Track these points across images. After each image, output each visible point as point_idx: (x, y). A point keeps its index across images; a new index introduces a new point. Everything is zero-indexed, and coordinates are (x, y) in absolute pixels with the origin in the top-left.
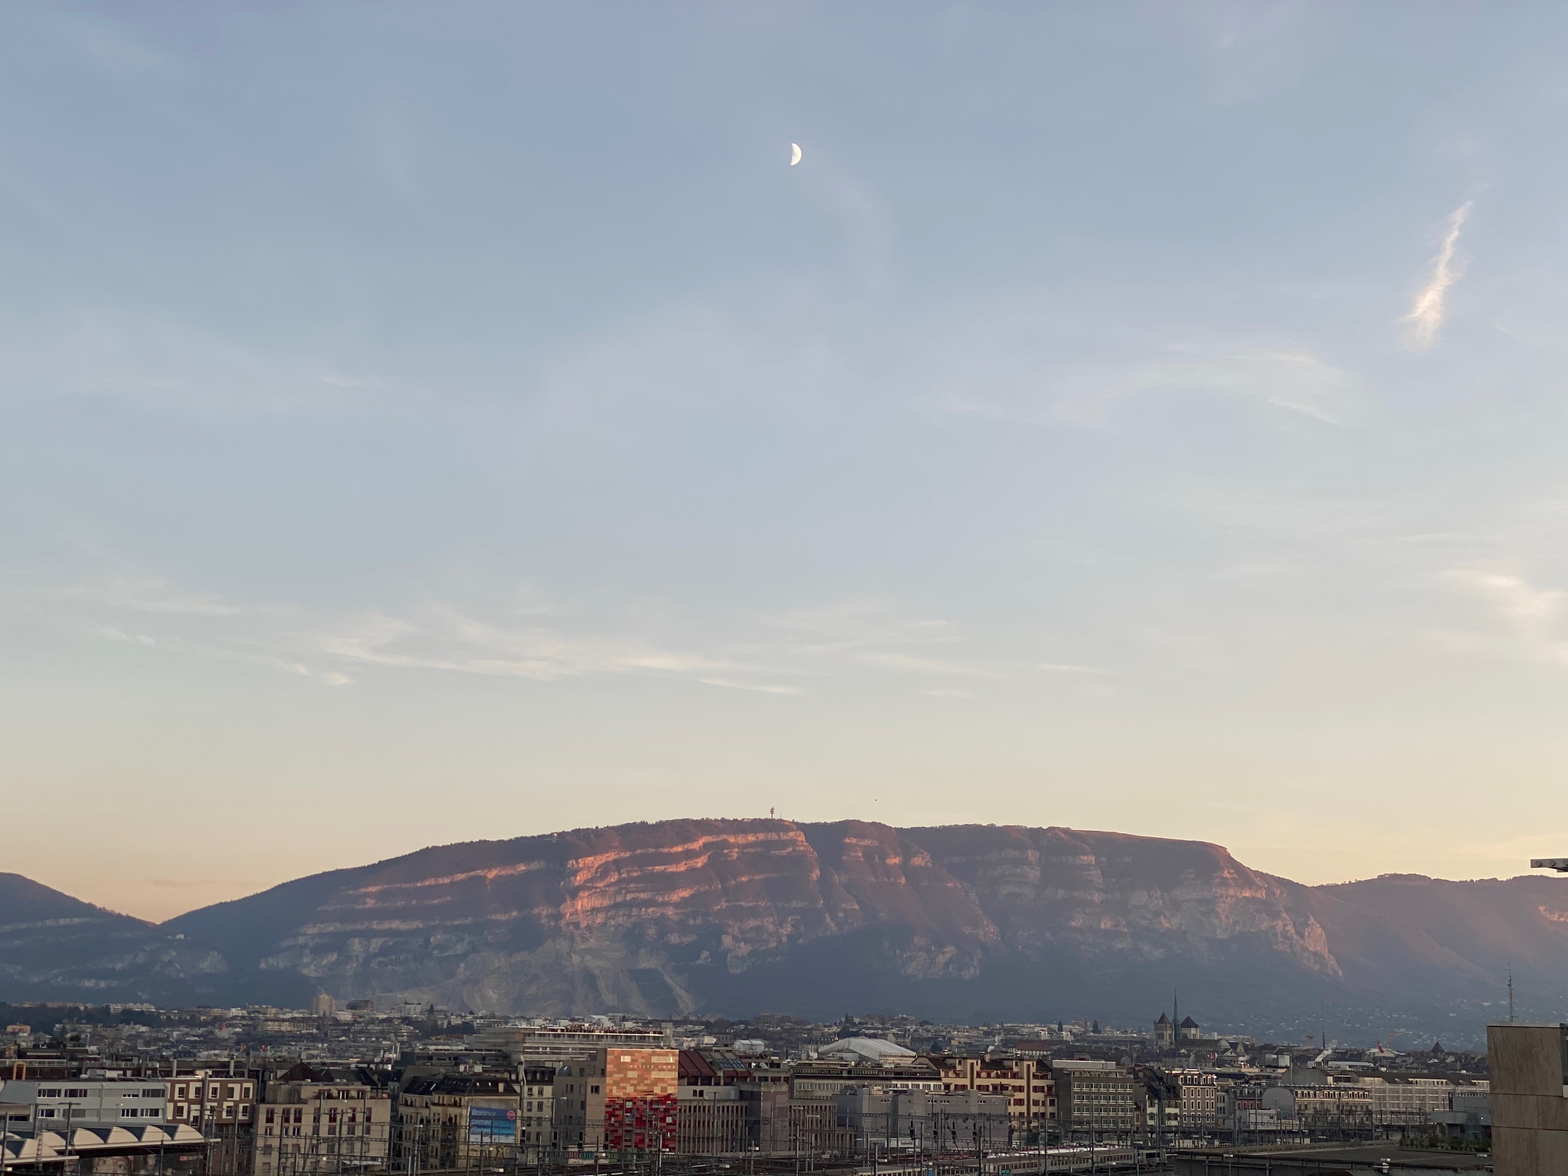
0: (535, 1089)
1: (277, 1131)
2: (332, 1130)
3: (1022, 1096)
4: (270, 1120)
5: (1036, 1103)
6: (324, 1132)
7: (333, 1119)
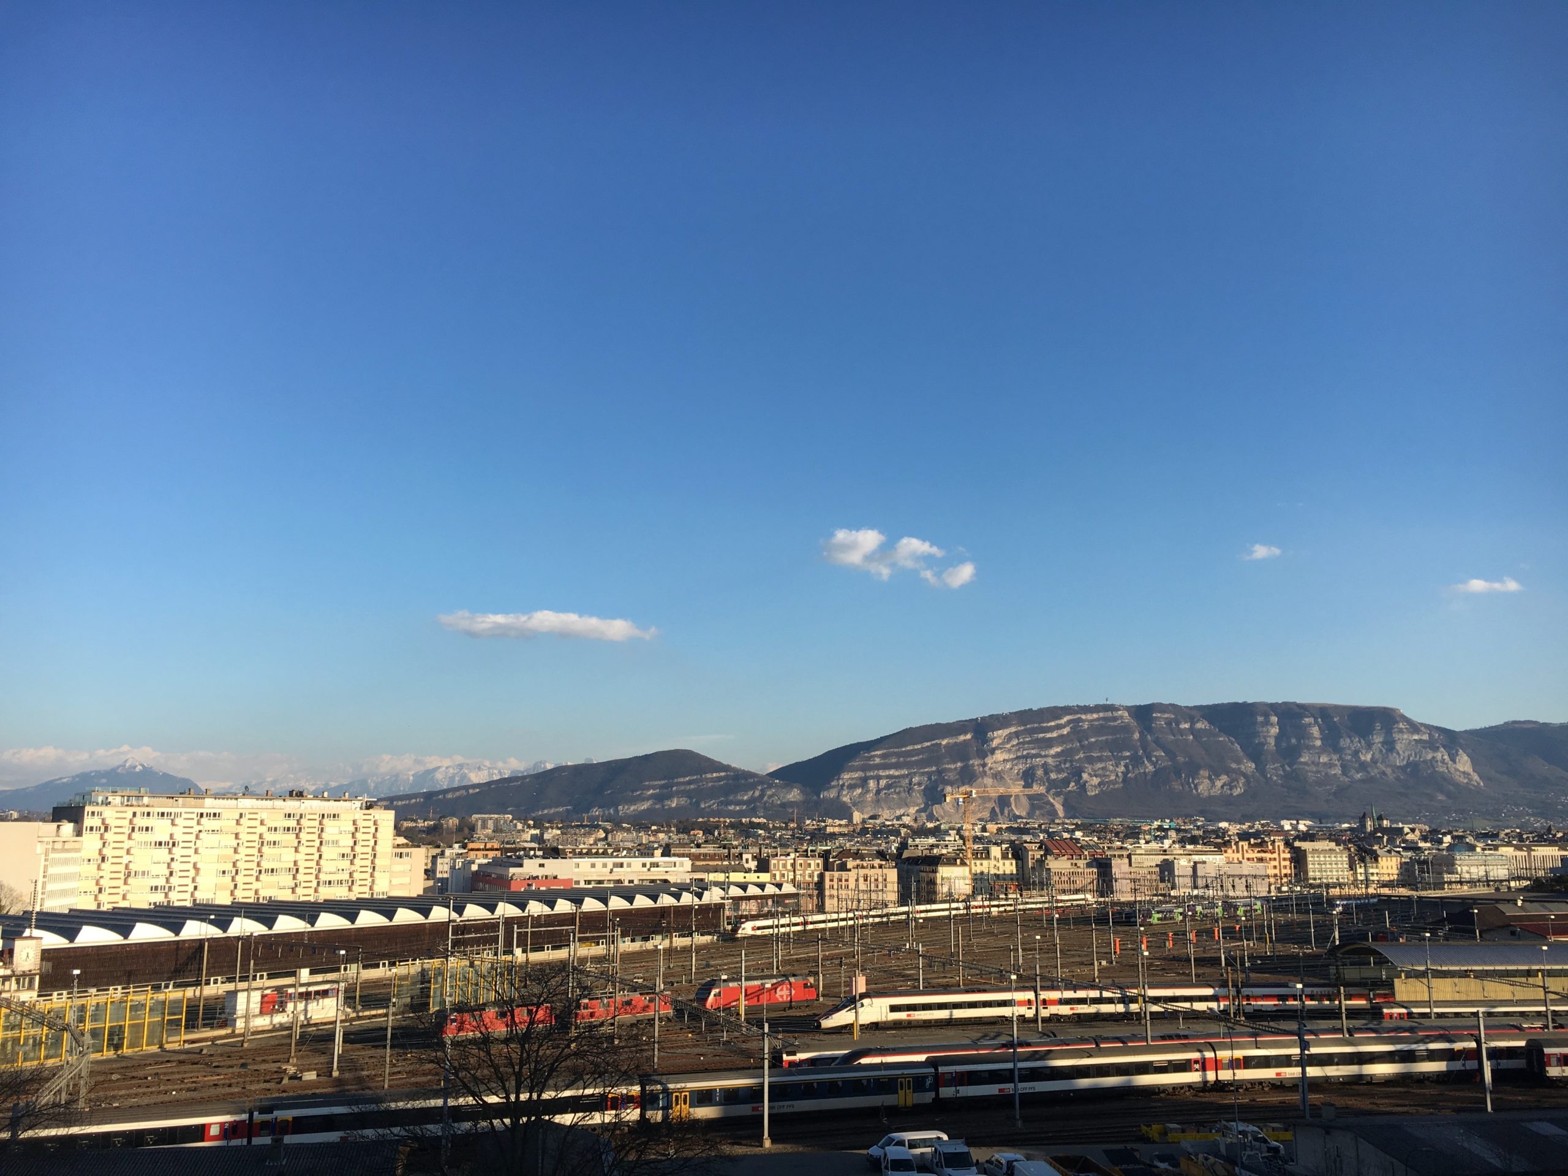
1: (835, 887)
2: (866, 886)
3: (1276, 863)
4: (832, 880)
5: (1285, 868)
6: (862, 887)
7: (866, 880)
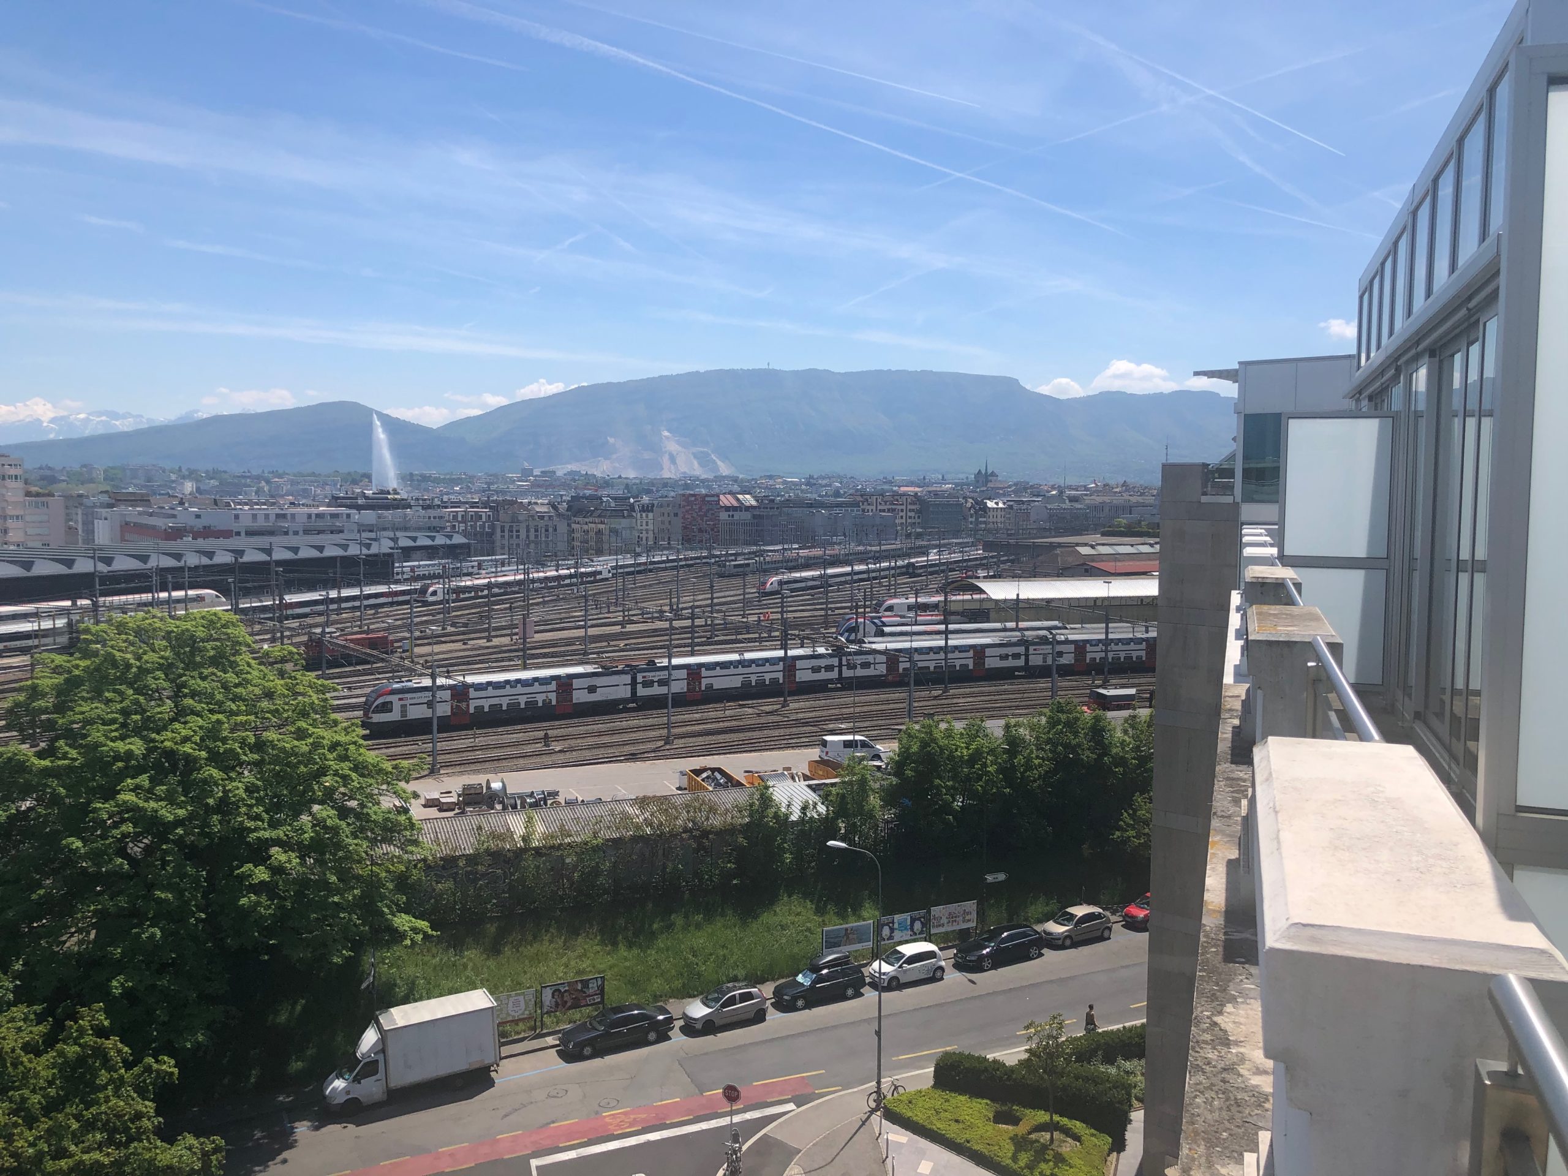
0: (644, 515)
1: (507, 537)
2: (536, 536)
3: (903, 514)
4: (503, 531)
5: (910, 517)
6: (532, 537)
7: (536, 531)
